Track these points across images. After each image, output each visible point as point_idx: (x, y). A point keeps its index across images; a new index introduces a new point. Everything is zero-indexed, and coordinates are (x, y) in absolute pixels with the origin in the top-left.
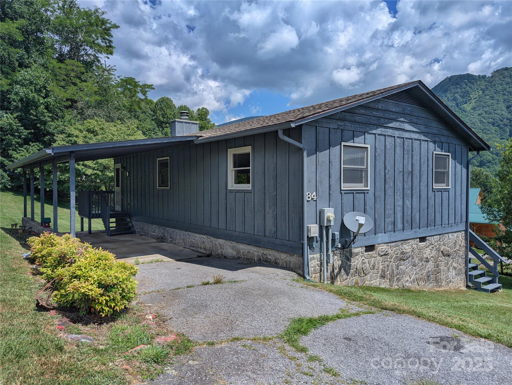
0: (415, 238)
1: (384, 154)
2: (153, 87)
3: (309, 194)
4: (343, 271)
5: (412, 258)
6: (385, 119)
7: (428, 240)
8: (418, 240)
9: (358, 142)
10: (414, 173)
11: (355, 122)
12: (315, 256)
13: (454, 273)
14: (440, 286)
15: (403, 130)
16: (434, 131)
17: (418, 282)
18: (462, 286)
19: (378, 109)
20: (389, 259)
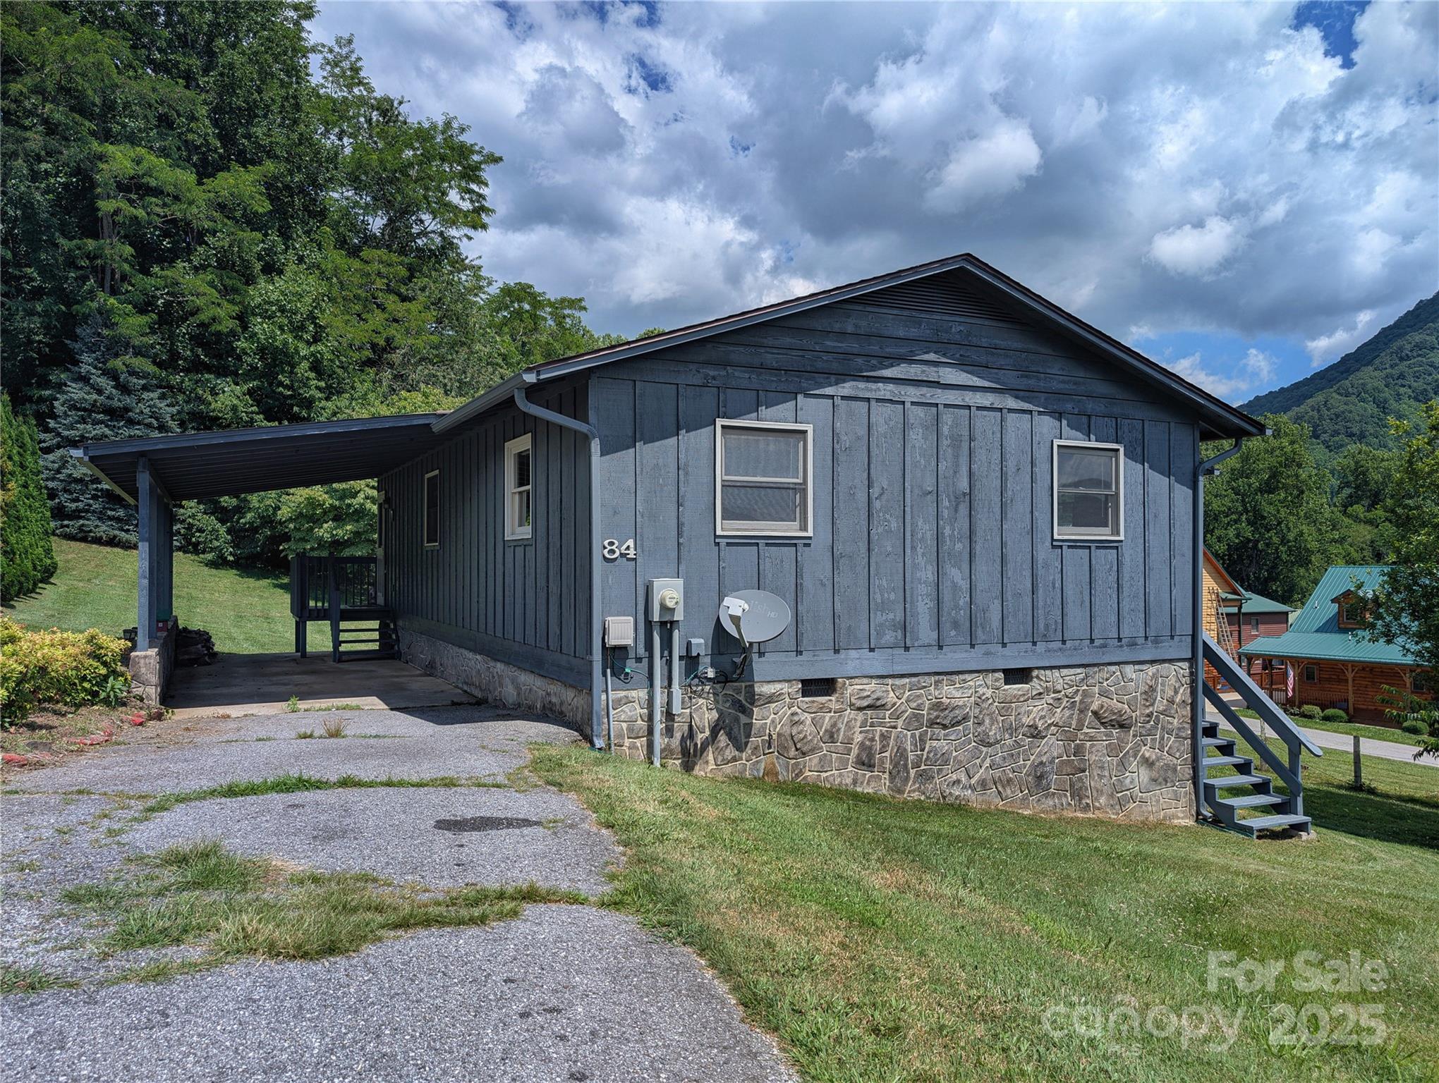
0: (987, 671)
1: (865, 448)
2: (583, 304)
3: (611, 544)
4: (723, 738)
5: (974, 723)
6: (869, 358)
7: (1038, 677)
8: (1001, 675)
9: (775, 417)
10: (979, 495)
11: (762, 367)
12: (634, 694)
13: (1144, 775)
14: (1086, 808)
15: (937, 384)
16: (1055, 385)
17: (1000, 789)
18: (1181, 815)
19: (842, 334)
20: (888, 720)
